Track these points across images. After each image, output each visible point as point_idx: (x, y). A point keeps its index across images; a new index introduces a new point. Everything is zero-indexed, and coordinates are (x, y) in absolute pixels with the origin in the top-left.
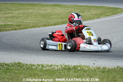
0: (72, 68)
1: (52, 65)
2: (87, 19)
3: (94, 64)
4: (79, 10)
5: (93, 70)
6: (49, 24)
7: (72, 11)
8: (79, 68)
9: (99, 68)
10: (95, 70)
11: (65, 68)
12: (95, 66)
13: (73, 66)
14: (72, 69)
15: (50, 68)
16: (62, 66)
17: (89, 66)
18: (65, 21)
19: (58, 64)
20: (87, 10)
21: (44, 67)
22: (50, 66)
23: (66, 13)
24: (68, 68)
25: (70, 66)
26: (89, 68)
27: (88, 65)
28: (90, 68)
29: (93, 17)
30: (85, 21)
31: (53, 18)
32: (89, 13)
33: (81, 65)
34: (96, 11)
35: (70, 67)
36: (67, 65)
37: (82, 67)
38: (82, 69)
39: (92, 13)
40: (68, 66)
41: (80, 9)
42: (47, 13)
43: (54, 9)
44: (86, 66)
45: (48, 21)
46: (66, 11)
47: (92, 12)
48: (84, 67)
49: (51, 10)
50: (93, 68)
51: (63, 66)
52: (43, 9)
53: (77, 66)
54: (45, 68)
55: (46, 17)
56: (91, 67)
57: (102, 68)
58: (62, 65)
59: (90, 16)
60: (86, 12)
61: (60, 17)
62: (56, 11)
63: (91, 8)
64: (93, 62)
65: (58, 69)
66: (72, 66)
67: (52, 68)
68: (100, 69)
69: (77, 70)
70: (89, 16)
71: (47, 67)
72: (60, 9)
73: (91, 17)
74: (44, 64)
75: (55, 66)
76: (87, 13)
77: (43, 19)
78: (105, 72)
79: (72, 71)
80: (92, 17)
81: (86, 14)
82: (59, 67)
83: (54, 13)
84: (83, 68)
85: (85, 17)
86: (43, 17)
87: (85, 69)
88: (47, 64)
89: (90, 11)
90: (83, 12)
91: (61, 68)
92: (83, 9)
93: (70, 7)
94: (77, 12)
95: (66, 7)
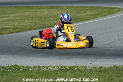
0: (68, 68)
1: (48, 67)
2: (84, 20)
3: (91, 64)
4: (75, 11)
5: (90, 70)
6: (45, 26)
8: (76, 68)
9: (96, 68)
10: (91, 70)
11: (61, 69)
12: (91, 66)
14: (69, 70)
15: (47, 69)
16: (59, 67)
19: (55, 65)
20: (83, 11)
22: (47, 68)
24: (65, 69)
25: (67, 67)
26: (85, 68)
27: (85, 65)
28: (87, 68)
29: (89, 17)
30: (82, 22)
31: (50, 20)
34: (92, 11)
35: (67, 68)
37: (78, 68)
38: (79, 69)
39: (88, 14)
40: (65, 67)
41: (76, 10)
42: (44, 16)
43: (50, 11)
44: (82, 67)
45: (45, 23)
47: (88, 12)
48: (80, 67)
49: (48, 13)
50: (89, 68)
51: (60, 67)
52: (40, 11)
53: (74, 67)
54: (42, 70)
55: (43, 19)
56: (87, 67)
57: (98, 67)
58: (59, 66)
60: (82, 13)
61: (57, 19)
62: (53, 13)
63: (87, 9)
64: (90, 62)
65: (54, 70)
67: (49, 69)
69: (73, 70)
70: (85, 17)
71: (44, 68)
72: (57, 11)
73: (87, 17)
74: (41, 66)
75: (52, 67)
76: (83, 14)
77: (40, 21)
78: (102, 71)
79: (68, 71)
80: (88, 18)
81: (83, 15)
82: (55, 68)
83: (51, 15)
85: (81, 17)
86: (40, 19)
87: (82, 69)
88: (43, 65)
89: (86, 11)
90: (80, 13)
91: (58, 69)
92: (79, 10)
93: (67, 9)
94: (74, 13)
95: (62, 9)
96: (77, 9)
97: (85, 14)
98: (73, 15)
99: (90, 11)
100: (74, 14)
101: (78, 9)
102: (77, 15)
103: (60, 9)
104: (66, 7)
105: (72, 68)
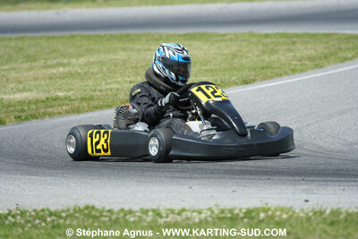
0: (241, 215)
1: (183, 210)
2: (286, 73)
3: (307, 201)
4: (261, 47)
5: (304, 220)
7: (240, 51)
8: (262, 215)
9: (321, 213)
10: (309, 219)
11: (221, 216)
12: (307, 207)
13: (244, 211)
14: (243, 218)
15: (179, 218)
16: (213, 212)
17: (291, 207)
18: (222, 82)
19: (203, 205)
20: (285, 47)
21: (161, 217)
22: (179, 214)
23: (225, 57)
24: (231, 217)
25: (236, 211)
26: (290, 213)
27: (288, 206)
28: (294, 213)
29: (301, 65)
30: (280, 78)
33: (269, 206)
34: (309, 47)
35: (238, 214)
36: (229, 207)
37: (270, 213)
38: (272, 217)
39: (298, 54)
40: (231, 211)
41: (263, 44)
44: (282, 210)
46: (225, 52)
47: (298, 50)
48: (276, 210)
50: (301, 214)
51: (216, 212)
53: (257, 211)
54: (164, 220)
56: (297, 211)
57: (328, 211)
58: (214, 209)
59: (294, 63)
60: (281, 53)
61: (206, 71)
63: (295, 39)
64: (305, 197)
65: (201, 221)
66: (240, 210)
67: (184, 217)
68: (324, 216)
69: (256, 221)
70: (289, 64)
71: (171, 216)
72: (206, 47)
73: (296, 65)
74: (161, 208)
75: (194, 211)
76: (283, 55)
78: (339, 222)
79: (241, 224)
80: (298, 67)
81: (283, 58)
82: (204, 215)
84: (274, 213)
85: (279, 65)
87: (280, 216)
88: (168, 207)
89: (293, 47)
90: (273, 52)
91: (210, 216)
92: (272, 43)
93: (236, 40)
94: (256, 53)
95: (222, 41)
96: (265, 41)
97: (290, 55)
98: (254, 58)
99: (303, 47)
100: (258, 56)
101: (269, 40)
102: (266, 58)
103: (217, 41)
104: (233, 36)
105: (253, 214)
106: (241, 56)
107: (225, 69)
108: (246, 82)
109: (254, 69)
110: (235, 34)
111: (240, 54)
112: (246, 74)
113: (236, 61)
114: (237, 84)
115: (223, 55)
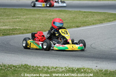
0: (76, 70)
1: (57, 67)
2: (91, 25)
3: (96, 66)
4: (83, 15)
7: (76, 16)
10: (97, 72)
11: (69, 70)
12: (97, 68)
13: (76, 68)
15: (55, 70)
16: (66, 68)
18: (70, 26)
19: (63, 66)
20: (91, 16)
21: (50, 69)
22: (55, 69)
23: (71, 18)
24: (72, 71)
25: (74, 69)
26: (91, 70)
27: (91, 68)
28: (93, 70)
29: (96, 22)
32: (93, 19)
33: (85, 67)
34: (99, 16)
35: (74, 70)
36: (71, 67)
37: (85, 70)
39: (95, 19)
40: (72, 68)
42: (53, 18)
43: (59, 15)
44: (89, 69)
46: (71, 17)
47: (95, 17)
48: (87, 69)
49: (56, 16)
50: (95, 71)
51: (67, 68)
52: (50, 14)
53: (81, 69)
56: (94, 69)
57: (104, 70)
58: (67, 67)
60: (89, 18)
61: (65, 22)
62: (61, 16)
63: (94, 14)
64: (96, 65)
65: (62, 71)
67: (57, 70)
68: (102, 72)
70: (92, 22)
71: (53, 69)
72: (65, 15)
73: (94, 22)
74: (49, 66)
75: (60, 68)
76: (90, 18)
77: (49, 24)
78: (107, 74)
81: (90, 19)
82: (63, 69)
84: (86, 70)
85: (88, 22)
86: (49, 21)
87: (88, 71)
88: (52, 66)
89: (93, 16)
90: (87, 17)
91: (65, 70)
92: (87, 14)
93: (75, 13)
94: (81, 17)
95: (70, 13)
96: (84, 14)
98: (81, 19)
99: (97, 16)
102: (85, 19)
103: (69, 13)
104: (74, 12)
105: (79, 70)
106: (77, 18)
107: (71, 22)
108: (78, 27)
109: (80, 23)
110: (75, 11)
111: (76, 17)
112: (78, 24)
113: (75, 20)
114: (75, 27)
115: (70, 17)
